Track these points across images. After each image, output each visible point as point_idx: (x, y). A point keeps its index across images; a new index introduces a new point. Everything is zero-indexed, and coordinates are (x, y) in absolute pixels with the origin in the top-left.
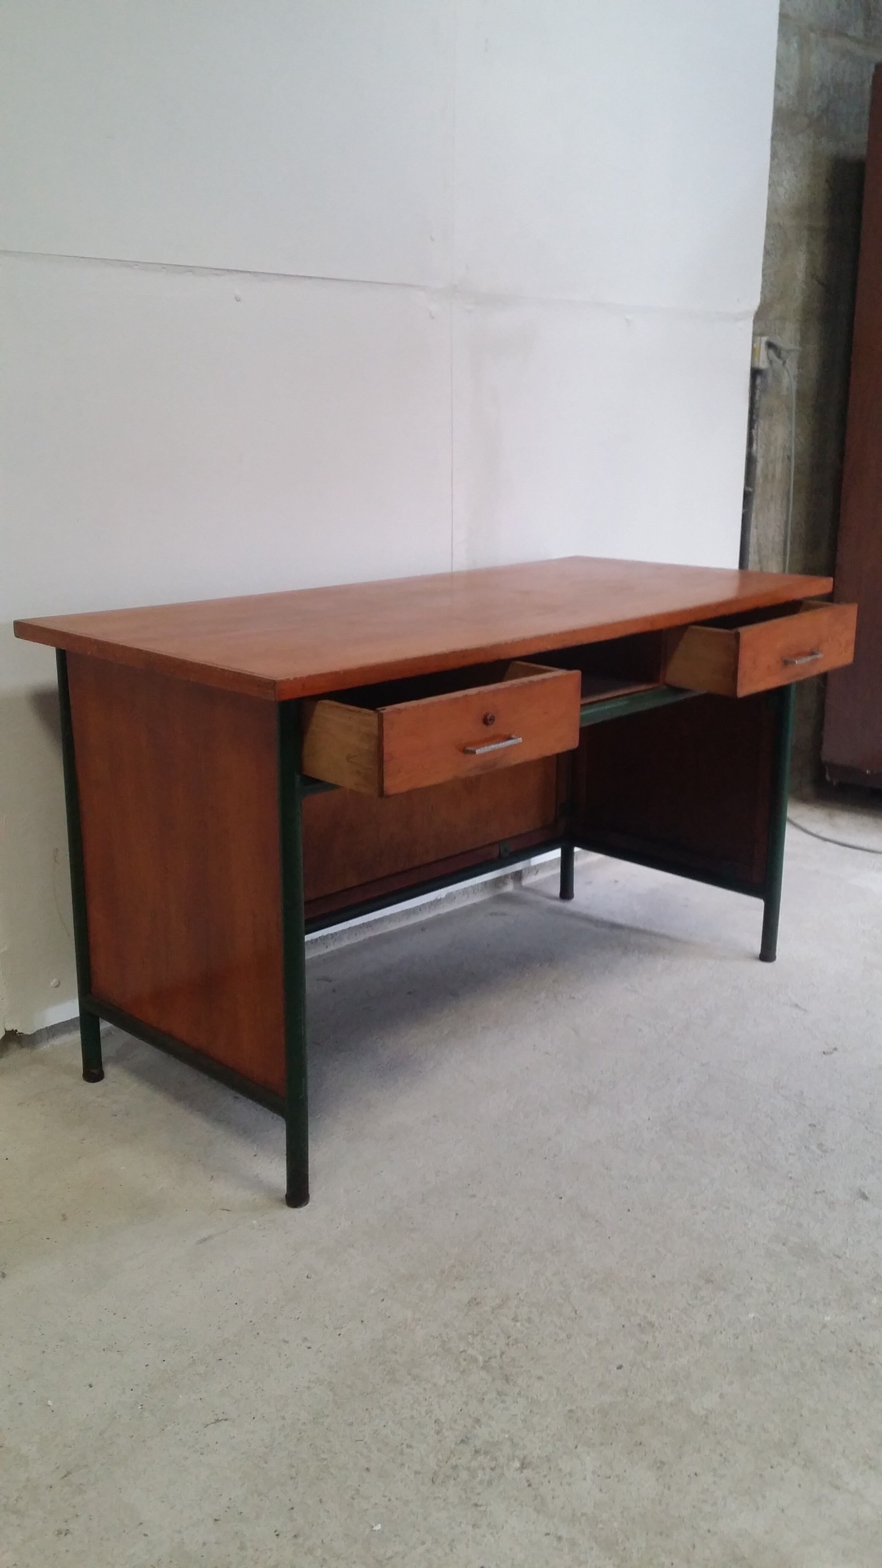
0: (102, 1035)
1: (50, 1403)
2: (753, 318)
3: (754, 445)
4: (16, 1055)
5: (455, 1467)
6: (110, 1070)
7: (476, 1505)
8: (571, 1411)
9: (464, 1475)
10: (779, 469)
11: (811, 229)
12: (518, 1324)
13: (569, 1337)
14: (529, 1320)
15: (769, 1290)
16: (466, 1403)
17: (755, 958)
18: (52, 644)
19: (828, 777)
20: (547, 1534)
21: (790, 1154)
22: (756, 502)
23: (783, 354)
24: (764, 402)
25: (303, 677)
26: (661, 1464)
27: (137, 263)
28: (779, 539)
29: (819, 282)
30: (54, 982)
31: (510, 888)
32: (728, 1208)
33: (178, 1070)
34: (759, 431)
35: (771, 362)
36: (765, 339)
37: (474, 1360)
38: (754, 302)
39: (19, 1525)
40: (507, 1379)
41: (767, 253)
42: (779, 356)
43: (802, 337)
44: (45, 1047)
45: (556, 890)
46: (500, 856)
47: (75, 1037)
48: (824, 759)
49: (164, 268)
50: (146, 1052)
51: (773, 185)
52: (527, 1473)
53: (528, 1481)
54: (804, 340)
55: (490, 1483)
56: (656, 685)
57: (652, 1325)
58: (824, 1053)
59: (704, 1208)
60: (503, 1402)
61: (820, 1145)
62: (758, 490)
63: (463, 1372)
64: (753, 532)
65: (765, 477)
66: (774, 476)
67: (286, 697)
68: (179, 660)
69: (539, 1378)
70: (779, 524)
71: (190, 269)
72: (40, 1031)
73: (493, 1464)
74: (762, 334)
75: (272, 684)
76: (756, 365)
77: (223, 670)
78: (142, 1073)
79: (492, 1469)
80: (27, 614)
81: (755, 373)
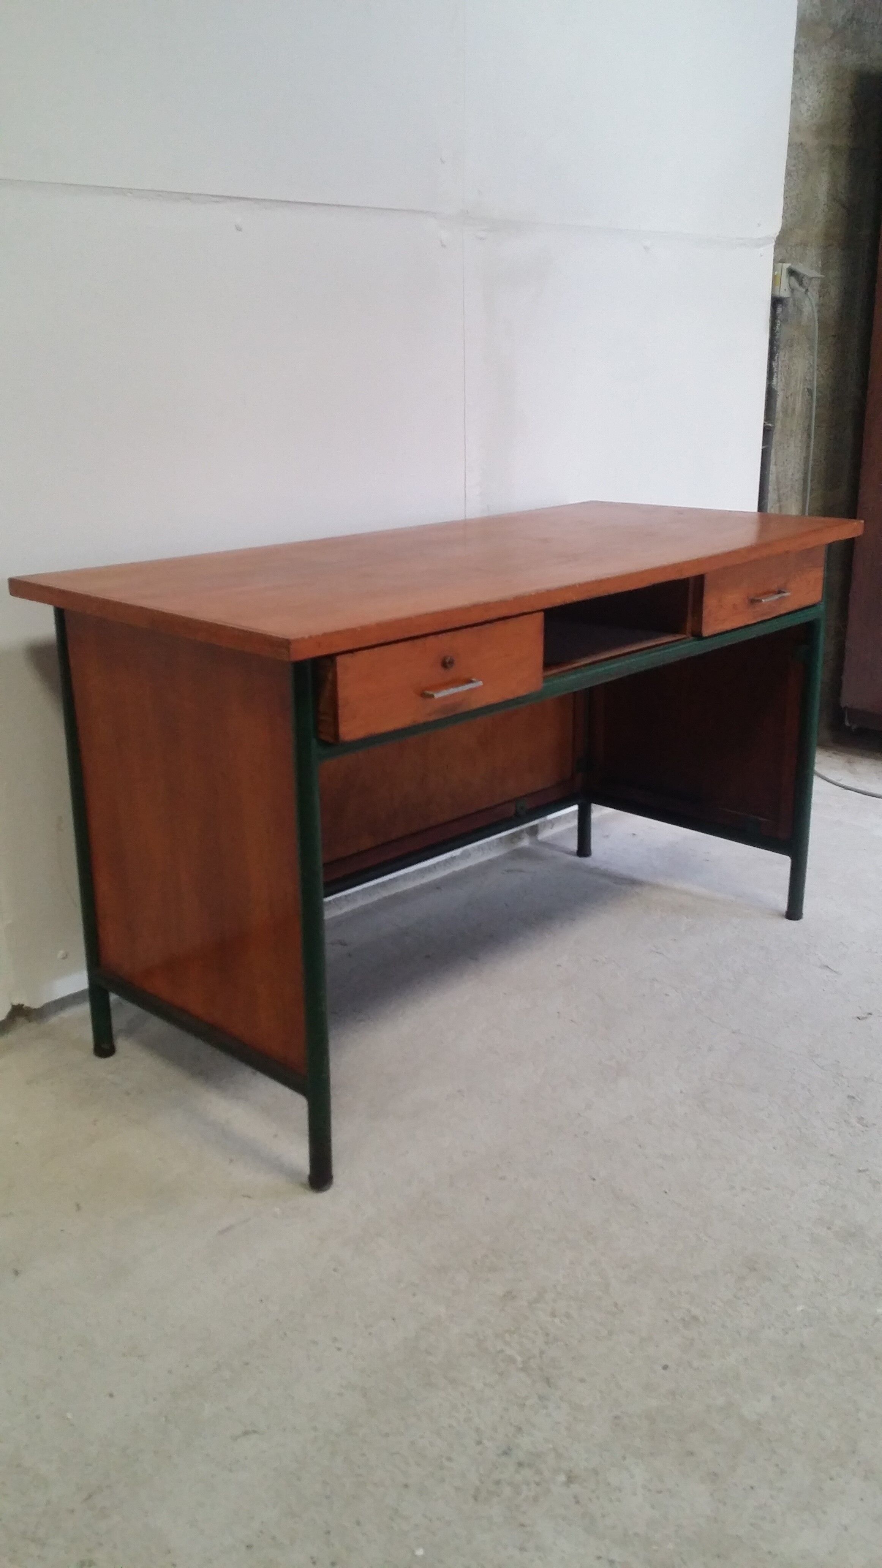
0: (112, 1006)
1: (69, 1416)
2: (774, 244)
3: (775, 380)
4: (24, 1030)
5: (498, 1482)
6: (122, 1044)
7: (523, 1525)
8: (617, 1417)
9: (507, 1491)
10: (799, 404)
11: (832, 148)
12: (557, 1320)
13: (610, 1333)
14: (568, 1315)
15: (817, 1280)
16: (506, 1410)
17: (780, 915)
18: (50, 603)
19: (847, 724)
20: (599, 1558)
21: (831, 1129)
22: (776, 438)
23: (805, 282)
24: (785, 332)
25: (319, 636)
26: (714, 1476)
27: (130, 191)
28: (798, 476)
29: (843, 206)
30: (61, 953)
31: (525, 843)
32: (768, 1189)
33: (191, 1043)
34: (779, 365)
35: (792, 290)
36: (786, 266)
37: (512, 1360)
38: (774, 227)
39: (39, 1556)
40: (548, 1381)
41: (788, 174)
42: (801, 284)
43: (823, 265)
44: (54, 1020)
45: (573, 845)
46: (517, 814)
47: (85, 1009)
48: (843, 705)
49: (160, 195)
50: (156, 1025)
51: (796, 101)
52: (575, 1488)
53: (575, 1497)
54: (825, 267)
55: (536, 1499)
56: (684, 636)
57: (695, 1318)
58: (858, 1018)
59: (744, 1189)
60: (545, 1407)
61: (860, 1119)
62: (778, 425)
63: (501, 1374)
64: (773, 468)
65: (785, 411)
66: (794, 410)
67: (300, 657)
68: (183, 618)
69: (582, 1380)
70: (798, 461)
71: (187, 197)
72: (48, 1005)
73: (537, 1479)
74: (783, 261)
75: (285, 644)
76: (777, 294)
77: (233, 628)
78: (154, 1046)
79: (537, 1484)
80: (23, 570)
81: (776, 302)
